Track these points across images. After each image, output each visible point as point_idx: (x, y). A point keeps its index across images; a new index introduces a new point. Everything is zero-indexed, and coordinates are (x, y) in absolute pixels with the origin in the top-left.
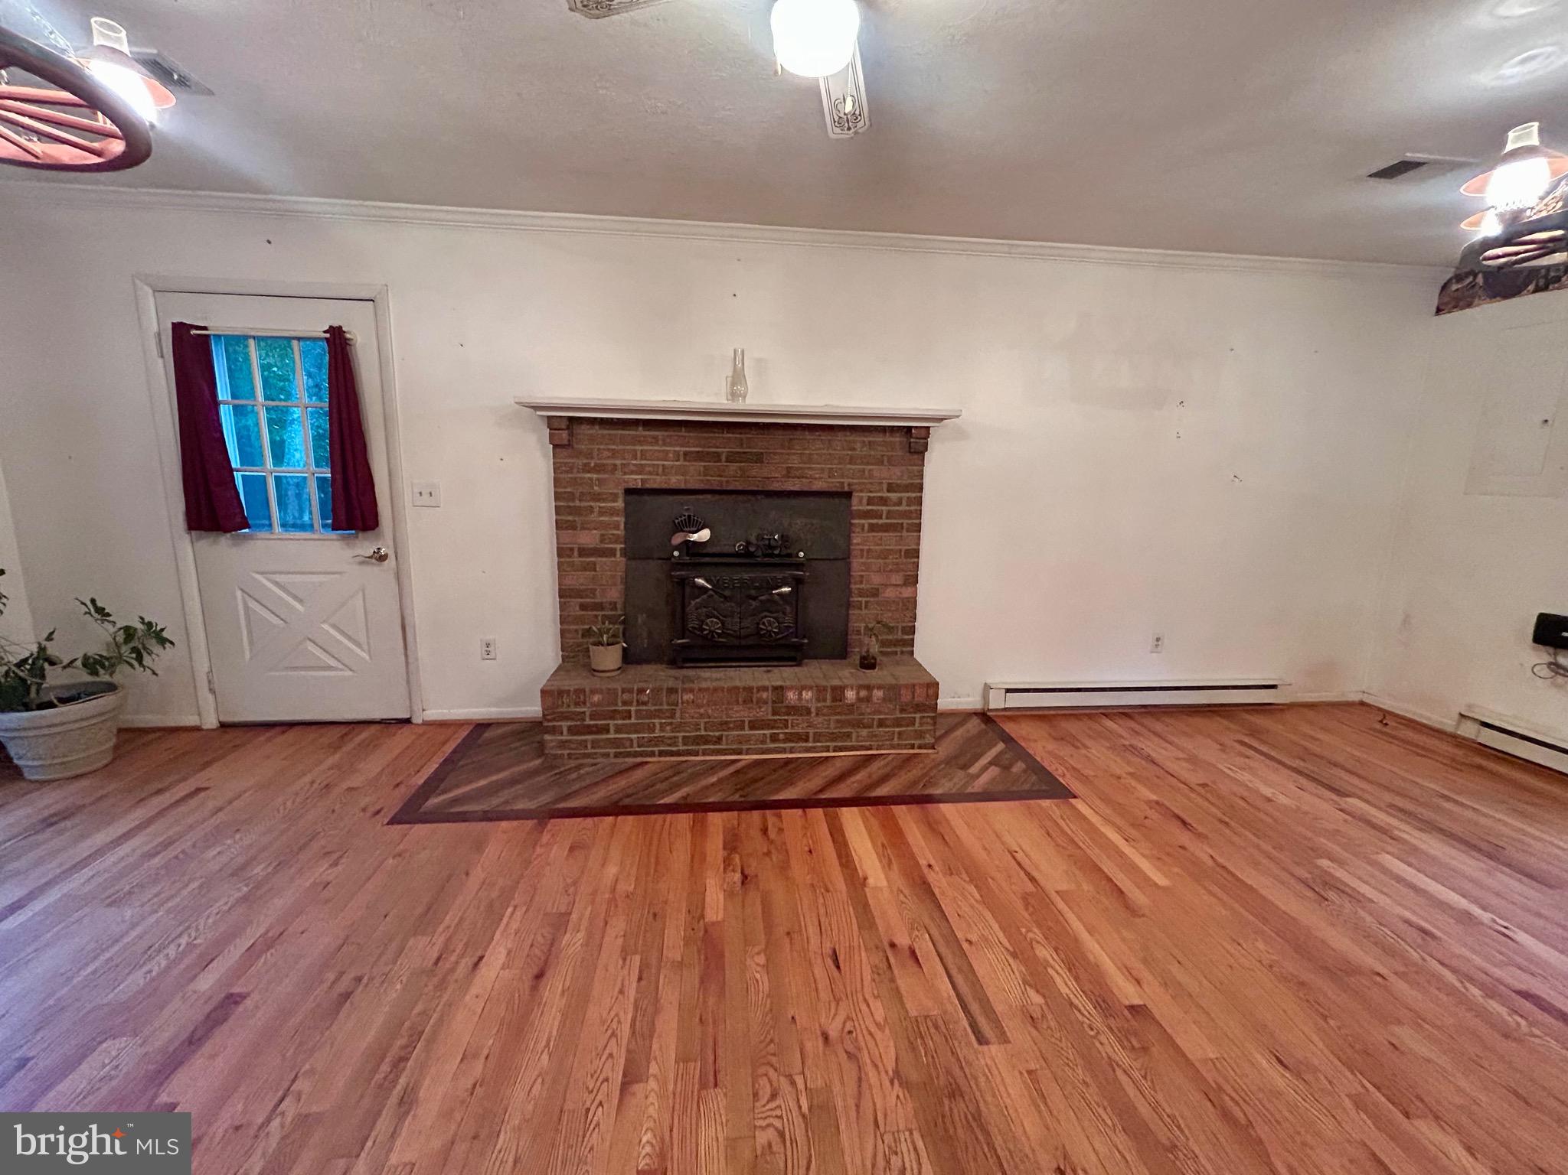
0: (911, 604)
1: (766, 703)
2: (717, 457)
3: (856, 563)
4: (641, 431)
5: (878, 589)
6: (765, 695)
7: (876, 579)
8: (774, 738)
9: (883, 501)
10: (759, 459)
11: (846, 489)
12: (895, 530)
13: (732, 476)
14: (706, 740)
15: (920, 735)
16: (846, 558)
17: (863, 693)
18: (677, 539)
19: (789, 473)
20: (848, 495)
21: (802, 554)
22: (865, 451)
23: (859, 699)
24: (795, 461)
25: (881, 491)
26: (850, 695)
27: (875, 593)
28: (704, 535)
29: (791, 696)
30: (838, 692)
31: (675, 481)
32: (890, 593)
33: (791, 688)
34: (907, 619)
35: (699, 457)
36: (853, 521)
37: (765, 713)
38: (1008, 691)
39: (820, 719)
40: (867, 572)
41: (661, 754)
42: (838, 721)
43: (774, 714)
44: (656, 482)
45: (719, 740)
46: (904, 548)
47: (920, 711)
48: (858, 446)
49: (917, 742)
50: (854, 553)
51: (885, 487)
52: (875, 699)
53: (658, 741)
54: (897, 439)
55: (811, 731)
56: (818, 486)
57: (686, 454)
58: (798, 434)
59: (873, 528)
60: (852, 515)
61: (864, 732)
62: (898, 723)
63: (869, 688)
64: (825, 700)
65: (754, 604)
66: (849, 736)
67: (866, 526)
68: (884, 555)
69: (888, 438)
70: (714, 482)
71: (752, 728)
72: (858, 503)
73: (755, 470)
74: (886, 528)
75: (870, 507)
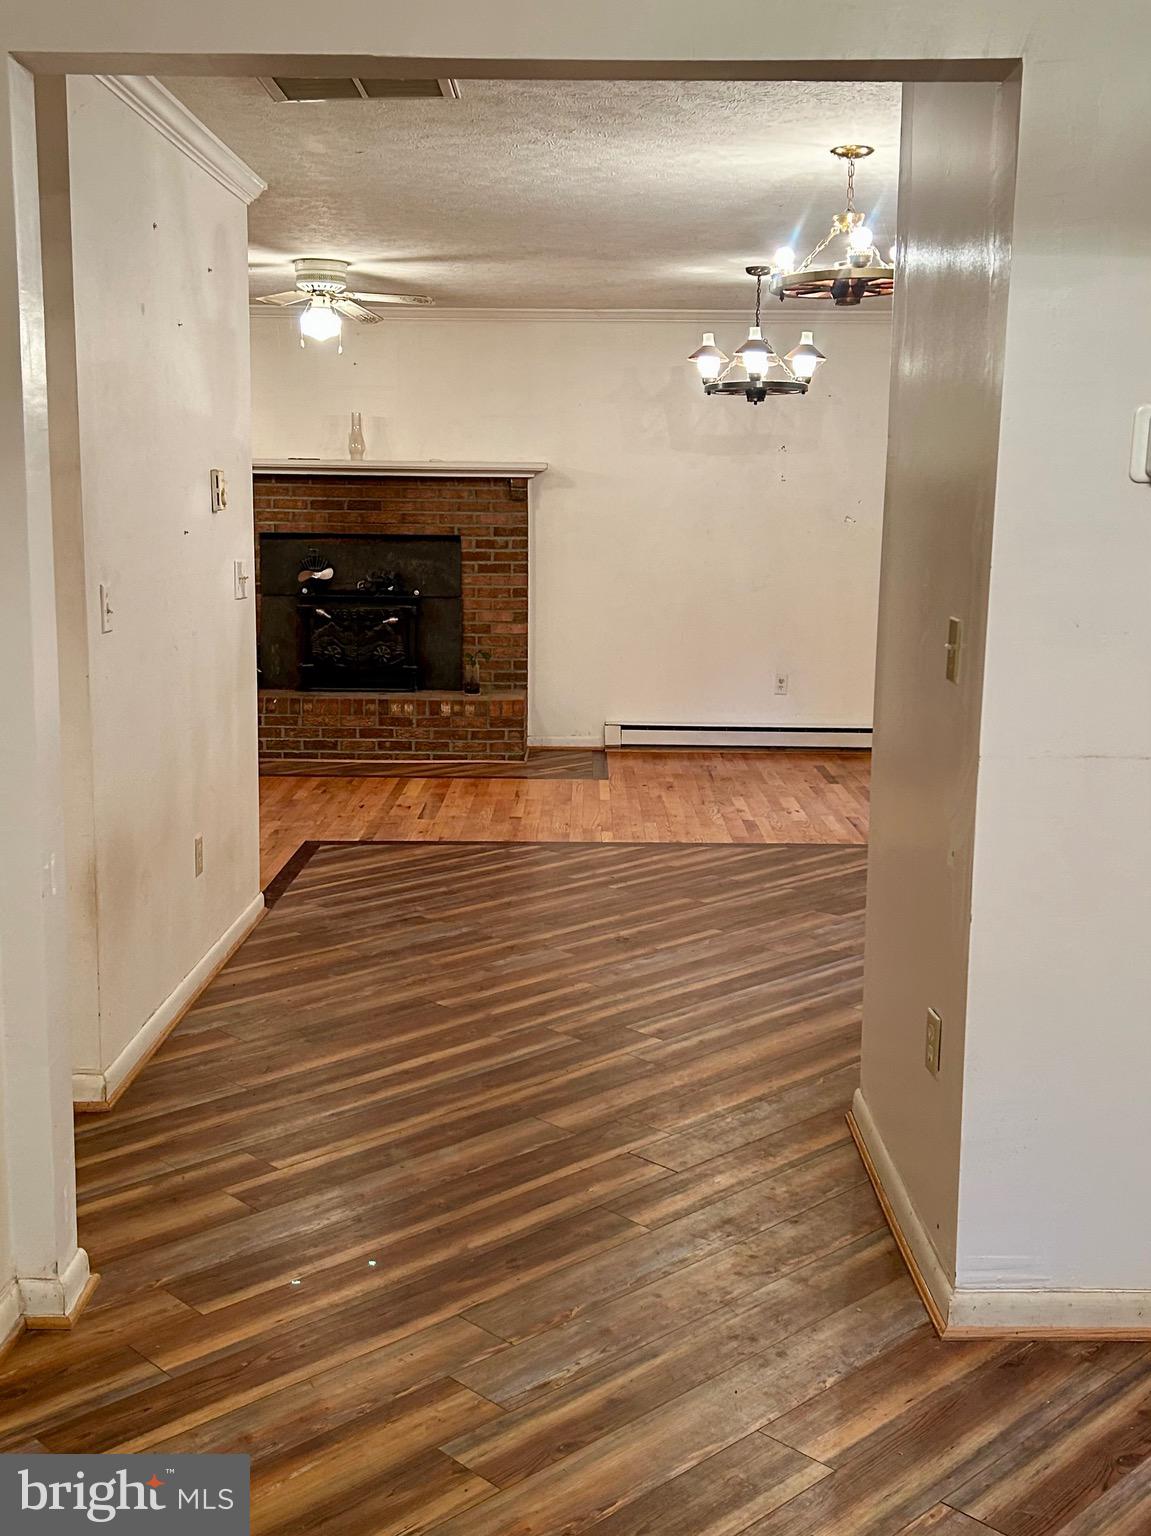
0: (522, 640)
1: (373, 714)
2: (339, 505)
3: (468, 601)
4: (273, 484)
5: (489, 626)
6: (372, 707)
7: (487, 616)
8: (381, 746)
9: (491, 544)
10: (376, 506)
11: (456, 533)
12: (503, 571)
13: (352, 523)
14: (321, 745)
15: (509, 747)
16: (456, 597)
17: (457, 708)
18: (303, 577)
19: (403, 519)
20: (456, 539)
21: (416, 592)
22: (472, 499)
23: (454, 713)
24: (409, 509)
25: (488, 534)
26: (446, 709)
27: (487, 629)
28: (328, 573)
29: (395, 708)
30: (435, 707)
31: (303, 527)
32: (499, 630)
33: (394, 702)
34: (518, 655)
35: (325, 505)
36: (464, 563)
37: (373, 723)
38: (624, 727)
39: (421, 730)
40: (478, 608)
41: (287, 755)
42: (436, 732)
43: (381, 724)
44: (286, 527)
45: (334, 746)
46: (512, 587)
47: (509, 726)
48: (465, 494)
49: (507, 754)
50: (465, 592)
51: (492, 531)
52: (467, 714)
53: (283, 745)
54: (501, 488)
55: (413, 741)
56: (430, 531)
57: (312, 502)
58: (411, 485)
59: (482, 569)
60: (463, 557)
61: (460, 743)
62: (489, 735)
63: (461, 703)
64: (424, 713)
65: (370, 634)
66: (446, 745)
67: (476, 567)
68: (494, 594)
69: (493, 488)
70: (338, 527)
71: (362, 736)
72: (468, 546)
73: (374, 517)
74: (494, 569)
75: (478, 550)
